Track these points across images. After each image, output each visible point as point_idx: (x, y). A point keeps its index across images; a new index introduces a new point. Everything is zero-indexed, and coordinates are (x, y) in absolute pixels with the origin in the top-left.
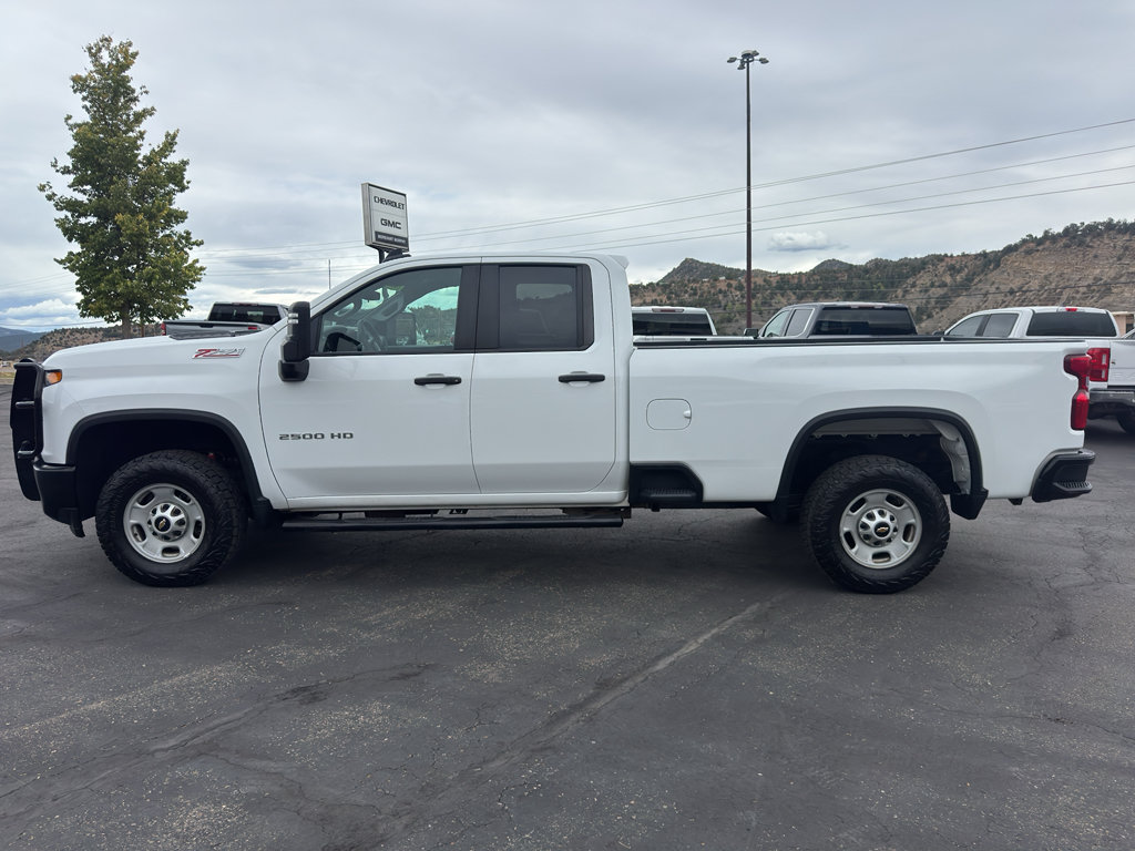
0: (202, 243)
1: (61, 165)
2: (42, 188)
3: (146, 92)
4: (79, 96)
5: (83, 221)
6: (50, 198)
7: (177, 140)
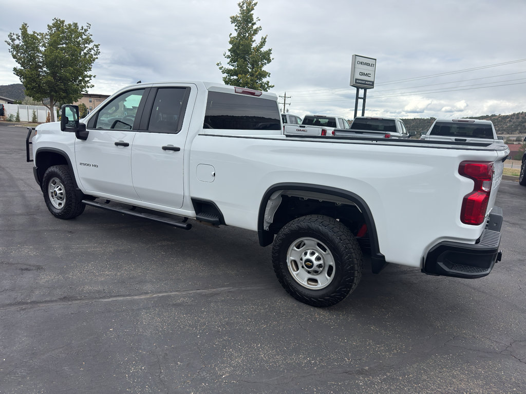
0: (273, 86)
1: (226, 55)
2: (218, 65)
3: (259, 20)
4: (234, 25)
5: (232, 77)
6: (221, 69)
7: (266, 40)
